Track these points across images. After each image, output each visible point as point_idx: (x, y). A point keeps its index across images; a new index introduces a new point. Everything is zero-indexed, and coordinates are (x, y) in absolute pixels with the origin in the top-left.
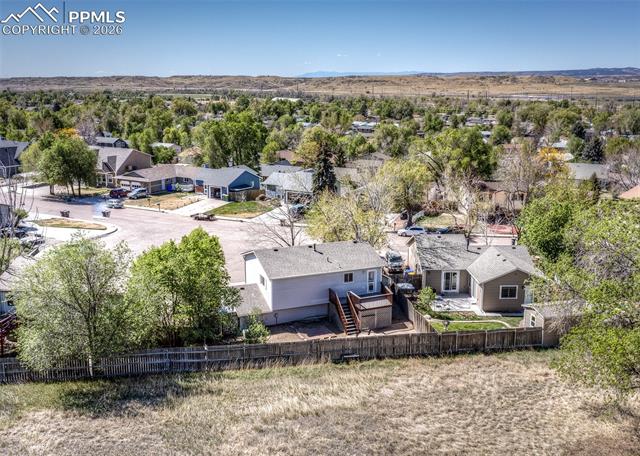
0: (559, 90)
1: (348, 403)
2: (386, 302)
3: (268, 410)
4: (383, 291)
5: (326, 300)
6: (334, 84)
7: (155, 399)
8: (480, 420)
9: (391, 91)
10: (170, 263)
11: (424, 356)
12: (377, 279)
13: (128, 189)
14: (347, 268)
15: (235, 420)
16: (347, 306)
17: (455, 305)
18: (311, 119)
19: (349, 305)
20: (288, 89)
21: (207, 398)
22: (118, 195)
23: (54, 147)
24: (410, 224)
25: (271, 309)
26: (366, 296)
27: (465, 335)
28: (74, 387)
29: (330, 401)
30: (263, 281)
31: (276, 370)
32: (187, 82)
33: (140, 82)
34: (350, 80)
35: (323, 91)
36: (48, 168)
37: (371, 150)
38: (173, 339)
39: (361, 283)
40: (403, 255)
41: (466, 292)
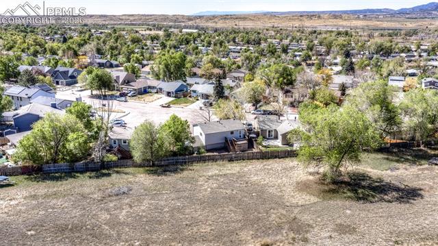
0: (345, 23)
1: (234, 172)
2: (246, 142)
3: (210, 174)
4: (245, 137)
5: (224, 141)
6: (216, 20)
7: (175, 171)
8: (274, 176)
9: (249, 25)
10: (173, 129)
11: (258, 159)
12: (243, 133)
13: (127, 92)
14: (231, 130)
15: (200, 177)
16: (232, 143)
17: (272, 143)
18: (206, 44)
19: (233, 143)
20: (190, 23)
21: (190, 171)
22: (123, 95)
23: (94, 74)
24: (256, 108)
25: (204, 144)
26: (239, 139)
27: (272, 152)
28: (148, 168)
29: (228, 172)
30: (201, 134)
31: (210, 164)
32: (132, 18)
33: (104, 19)
34: (225, 17)
35: (210, 24)
36: (92, 83)
37: (239, 67)
38: (174, 154)
39: (236, 135)
40: (253, 123)
41: (276, 138)
